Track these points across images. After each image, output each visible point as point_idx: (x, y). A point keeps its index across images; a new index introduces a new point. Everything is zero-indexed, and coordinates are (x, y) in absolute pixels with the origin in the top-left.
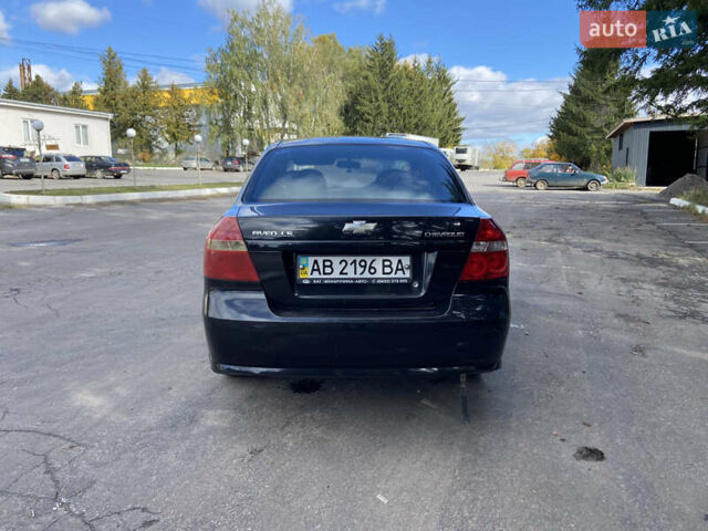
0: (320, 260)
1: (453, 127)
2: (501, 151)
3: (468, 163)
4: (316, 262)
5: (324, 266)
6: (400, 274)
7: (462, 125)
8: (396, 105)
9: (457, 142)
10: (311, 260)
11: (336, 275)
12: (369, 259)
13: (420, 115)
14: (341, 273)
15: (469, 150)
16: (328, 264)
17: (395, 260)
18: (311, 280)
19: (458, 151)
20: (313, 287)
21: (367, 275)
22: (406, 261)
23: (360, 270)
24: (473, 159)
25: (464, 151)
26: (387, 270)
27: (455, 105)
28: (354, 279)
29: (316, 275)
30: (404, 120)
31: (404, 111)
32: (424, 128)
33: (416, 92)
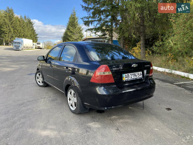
0: (127, 74)
1: (35, 37)
2: (48, 44)
3: (41, 47)
4: (126, 75)
5: (128, 76)
6: (141, 76)
7: (37, 36)
8: (16, 29)
9: (37, 41)
10: (125, 75)
11: (130, 78)
12: (135, 73)
13: (24, 32)
14: (131, 78)
15: (41, 43)
16: (128, 75)
17: (139, 73)
18: (125, 80)
19: (38, 44)
20: (126, 82)
21: (135, 77)
22: (141, 73)
23: (134, 76)
24: (43, 46)
25: (39, 44)
26: (139, 75)
27: (35, 30)
28: (133, 79)
29: (126, 79)
30: (19, 34)
31: (19, 31)
32: (26, 36)
33: (22, 26)
